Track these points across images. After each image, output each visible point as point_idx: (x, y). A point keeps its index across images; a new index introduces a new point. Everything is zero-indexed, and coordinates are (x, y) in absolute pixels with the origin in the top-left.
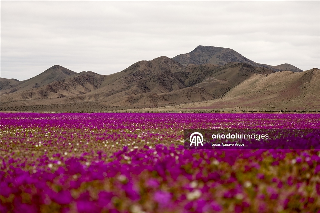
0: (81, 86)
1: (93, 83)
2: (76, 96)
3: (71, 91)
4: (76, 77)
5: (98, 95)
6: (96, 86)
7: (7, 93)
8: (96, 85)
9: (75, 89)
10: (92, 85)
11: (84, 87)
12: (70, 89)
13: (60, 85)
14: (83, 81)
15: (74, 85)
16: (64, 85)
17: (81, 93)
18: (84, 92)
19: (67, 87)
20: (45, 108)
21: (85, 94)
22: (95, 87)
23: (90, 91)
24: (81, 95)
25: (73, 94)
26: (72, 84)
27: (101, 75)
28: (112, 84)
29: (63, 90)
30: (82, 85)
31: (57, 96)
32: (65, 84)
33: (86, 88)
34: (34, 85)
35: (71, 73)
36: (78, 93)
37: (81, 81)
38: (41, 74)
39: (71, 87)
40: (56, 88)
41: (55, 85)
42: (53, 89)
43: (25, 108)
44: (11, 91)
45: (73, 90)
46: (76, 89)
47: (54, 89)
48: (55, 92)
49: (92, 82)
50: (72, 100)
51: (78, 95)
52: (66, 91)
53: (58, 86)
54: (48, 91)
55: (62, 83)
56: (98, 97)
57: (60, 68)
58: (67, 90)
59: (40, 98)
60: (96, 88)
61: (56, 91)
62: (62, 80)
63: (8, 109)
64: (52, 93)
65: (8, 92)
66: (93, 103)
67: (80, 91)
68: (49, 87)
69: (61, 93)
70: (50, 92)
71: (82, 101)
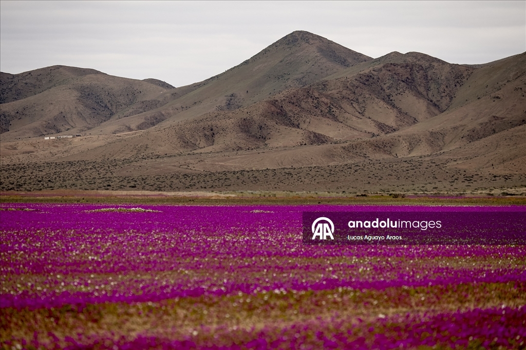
0: (382, 103)
1: (425, 93)
2: (367, 139)
3: (349, 122)
4: (367, 71)
5: (443, 135)
6: (435, 105)
7: (130, 129)
8: (434, 100)
9: (362, 114)
10: (421, 101)
11: (394, 106)
12: (347, 115)
13: (310, 100)
14: (389, 88)
15: (360, 100)
16: (324, 99)
17: (382, 127)
18: (394, 125)
19: (334, 109)
20: (256, 180)
21: (396, 133)
22: (432, 108)
23: (415, 121)
24: (383, 134)
25: (356, 133)
26: (352, 97)
27: (454, 67)
28: (493, 95)
29: (320, 117)
30: (388, 100)
31: (299, 139)
32: (327, 96)
33: (400, 111)
34: (222, 101)
35: (350, 60)
36: (375, 130)
37: (385, 87)
38: (246, 62)
39: (348, 108)
40: (296, 110)
41: (294, 100)
42: (285, 115)
43: (189, 179)
44: (143, 121)
45: (354, 118)
46: (366, 114)
47: (291, 114)
48: (293, 125)
49: (421, 89)
50: (351, 154)
51: (374, 135)
52: (330, 122)
53: (303, 104)
54: (270, 123)
55: (316, 95)
56: (441, 143)
57: (311, 41)
58: (335, 119)
59: (242, 146)
60: (436, 111)
61: (296, 123)
62: (318, 85)
63: (132, 184)
64: (282, 128)
65: (133, 126)
66: (425, 165)
67: (381, 120)
68: (273, 108)
69: (312, 129)
70: (277, 126)
71: (386, 156)
